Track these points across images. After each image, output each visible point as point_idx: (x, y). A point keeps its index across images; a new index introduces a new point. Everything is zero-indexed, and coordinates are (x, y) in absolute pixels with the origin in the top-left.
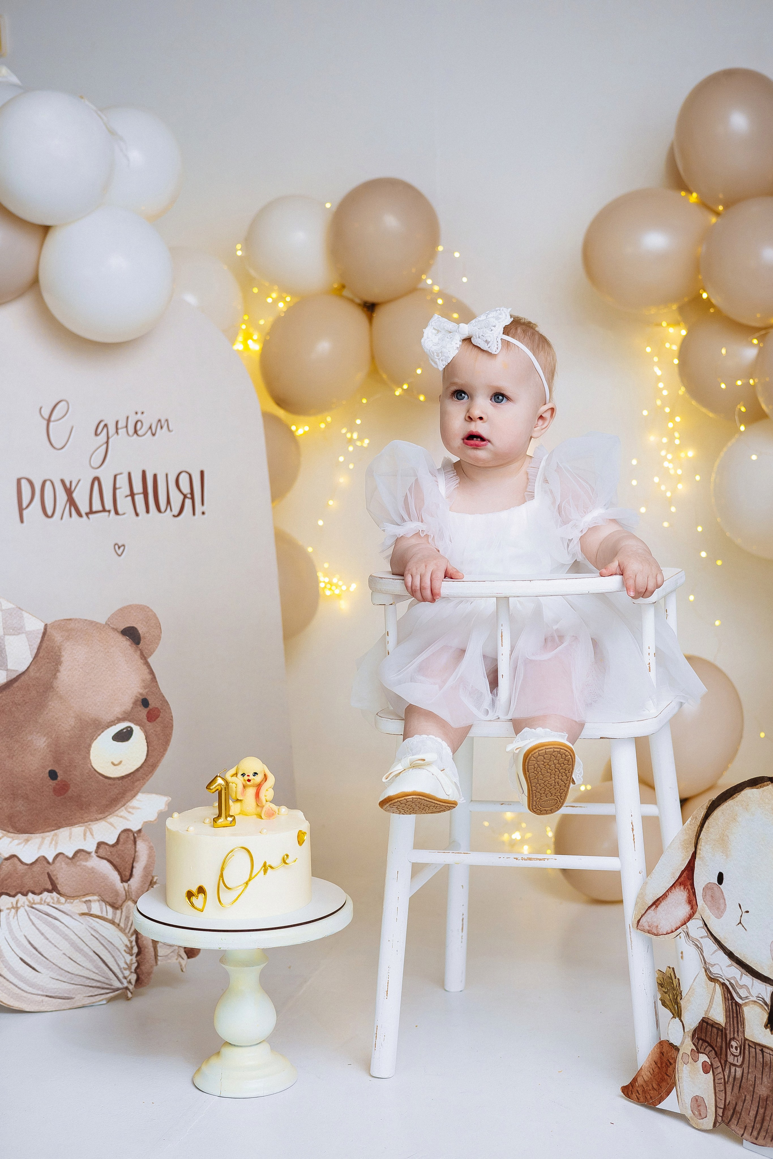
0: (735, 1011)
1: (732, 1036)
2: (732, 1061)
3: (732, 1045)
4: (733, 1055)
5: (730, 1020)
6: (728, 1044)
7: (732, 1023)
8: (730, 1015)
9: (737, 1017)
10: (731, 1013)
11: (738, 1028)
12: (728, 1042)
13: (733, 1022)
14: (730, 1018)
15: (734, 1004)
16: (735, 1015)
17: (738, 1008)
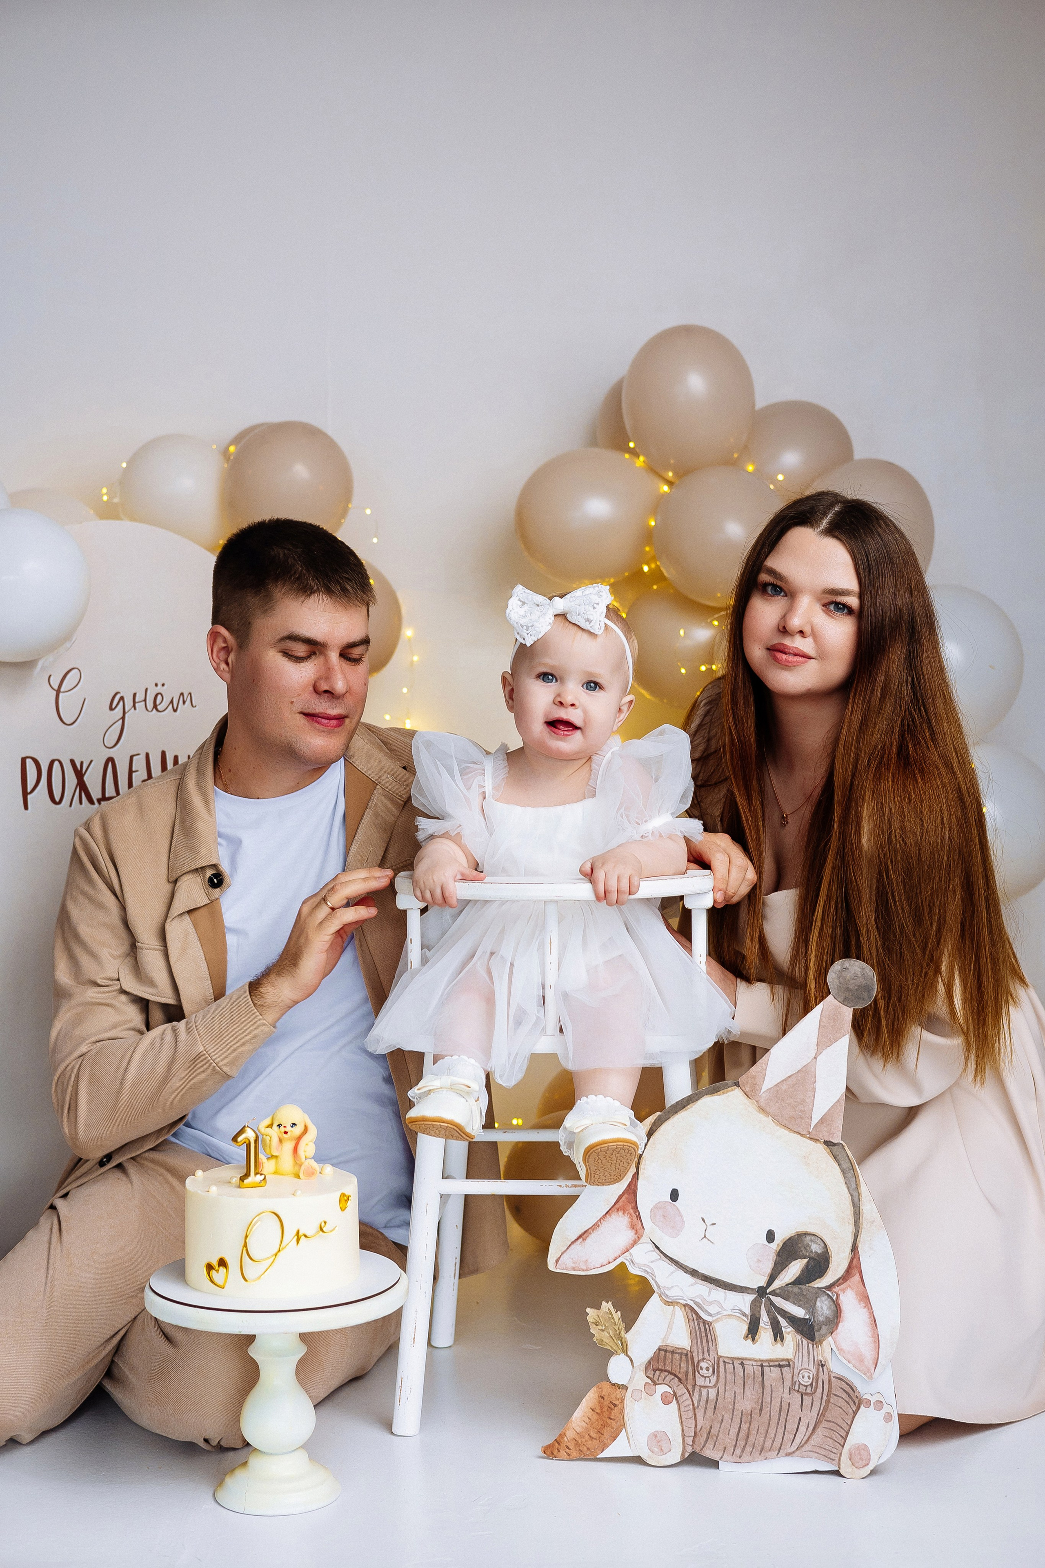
0: (703, 1330)
1: (701, 1357)
2: (702, 1384)
3: (701, 1367)
4: (703, 1376)
5: (697, 1341)
6: (696, 1367)
7: (699, 1343)
8: (696, 1336)
9: (707, 1336)
10: (698, 1333)
11: (708, 1347)
12: (696, 1365)
13: (702, 1342)
14: (697, 1339)
15: (701, 1324)
16: (704, 1335)
17: (707, 1326)
